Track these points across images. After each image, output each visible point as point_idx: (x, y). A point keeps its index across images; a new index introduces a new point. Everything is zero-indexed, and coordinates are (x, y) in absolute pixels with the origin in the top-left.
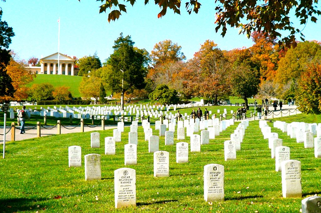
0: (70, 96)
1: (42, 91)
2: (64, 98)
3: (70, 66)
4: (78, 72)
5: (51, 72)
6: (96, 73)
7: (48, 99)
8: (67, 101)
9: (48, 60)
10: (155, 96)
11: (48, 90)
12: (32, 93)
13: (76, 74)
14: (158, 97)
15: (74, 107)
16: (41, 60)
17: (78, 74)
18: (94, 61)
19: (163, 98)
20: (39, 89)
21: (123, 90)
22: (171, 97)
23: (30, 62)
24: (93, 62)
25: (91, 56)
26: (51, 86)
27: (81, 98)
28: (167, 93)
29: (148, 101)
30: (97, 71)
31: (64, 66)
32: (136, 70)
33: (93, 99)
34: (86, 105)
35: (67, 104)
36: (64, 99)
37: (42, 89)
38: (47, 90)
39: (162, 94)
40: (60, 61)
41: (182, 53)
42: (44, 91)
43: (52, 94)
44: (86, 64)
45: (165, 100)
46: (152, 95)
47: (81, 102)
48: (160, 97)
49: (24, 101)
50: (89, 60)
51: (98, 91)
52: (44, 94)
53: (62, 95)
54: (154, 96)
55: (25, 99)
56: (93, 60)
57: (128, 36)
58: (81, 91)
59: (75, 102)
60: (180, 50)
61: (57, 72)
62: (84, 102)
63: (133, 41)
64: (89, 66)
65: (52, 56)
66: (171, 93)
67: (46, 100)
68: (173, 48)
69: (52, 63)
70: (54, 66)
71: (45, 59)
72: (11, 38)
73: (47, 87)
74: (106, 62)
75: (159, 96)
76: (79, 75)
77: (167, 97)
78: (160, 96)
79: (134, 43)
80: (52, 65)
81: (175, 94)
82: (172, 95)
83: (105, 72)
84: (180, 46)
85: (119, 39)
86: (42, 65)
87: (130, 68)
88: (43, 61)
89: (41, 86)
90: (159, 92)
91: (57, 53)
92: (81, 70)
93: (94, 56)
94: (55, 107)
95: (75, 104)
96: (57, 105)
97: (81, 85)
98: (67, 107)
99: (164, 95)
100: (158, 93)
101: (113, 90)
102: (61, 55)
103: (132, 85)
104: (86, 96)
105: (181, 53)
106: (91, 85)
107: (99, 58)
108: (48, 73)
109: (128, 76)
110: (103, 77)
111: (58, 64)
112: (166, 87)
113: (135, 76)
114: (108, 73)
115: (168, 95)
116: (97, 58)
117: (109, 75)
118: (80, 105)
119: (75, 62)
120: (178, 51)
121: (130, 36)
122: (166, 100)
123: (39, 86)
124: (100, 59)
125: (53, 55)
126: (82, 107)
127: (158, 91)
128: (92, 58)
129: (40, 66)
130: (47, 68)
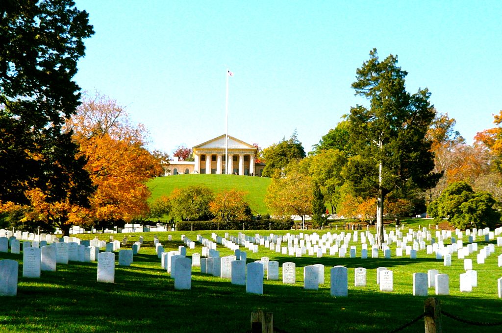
0: (248, 211)
1: (190, 201)
2: (235, 216)
3: (247, 159)
4: (262, 171)
5: (213, 171)
6: (299, 167)
7: (200, 218)
8: (242, 222)
9: (208, 149)
10: (443, 208)
11: (201, 199)
12: (169, 207)
13: (258, 173)
14: (451, 211)
15: (257, 236)
16: (194, 149)
17: (263, 173)
18: (293, 149)
19: (462, 212)
20: (183, 197)
21: (380, 191)
22: (482, 212)
23: (178, 155)
24: (290, 151)
25: (286, 139)
26: (208, 191)
27: (271, 216)
28: (472, 201)
29: (414, 222)
30: (301, 162)
31: (236, 158)
32: (416, 138)
33: (297, 218)
34: (284, 231)
35: (241, 228)
36: (236, 218)
37: (190, 196)
38: (199, 199)
39: (459, 203)
40: (228, 149)
41: (457, 133)
42: (193, 201)
43: (210, 207)
44: (278, 154)
45: (467, 219)
46: (436, 208)
47: (273, 223)
48: (455, 212)
49: (153, 224)
50: (282, 147)
51: (307, 201)
52: (194, 207)
53: (231, 210)
54: (440, 208)
55: (155, 220)
56: (290, 147)
57: (392, 56)
58: (270, 203)
59: (260, 224)
60: (453, 125)
61: (223, 170)
62: (278, 225)
63: (402, 70)
64: (282, 159)
65: (215, 142)
66: (481, 201)
67: (197, 220)
68: (440, 123)
69: (214, 153)
70: (219, 160)
71: (202, 147)
72: (83, 40)
73: (199, 192)
74: (315, 150)
75: (455, 207)
76: (264, 176)
77: (471, 210)
78: (456, 209)
79: (406, 73)
80: (214, 158)
81: (490, 204)
82: (485, 208)
83: (319, 164)
84: (453, 120)
85: (367, 64)
86: (197, 158)
87: (399, 134)
88: (199, 150)
89: (188, 192)
90: (452, 199)
91: (224, 136)
92: (267, 166)
93: (291, 140)
94: (214, 236)
95: (259, 229)
96: (218, 231)
97: (270, 191)
98: (242, 234)
99: (465, 205)
100: (449, 202)
101: (356, 191)
102: (232, 140)
103: (403, 178)
104: (282, 212)
105: (455, 131)
106: (290, 191)
107: (301, 143)
108: (208, 171)
109: (396, 155)
110: (313, 173)
111: (225, 156)
112: (468, 188)
113: (413, 155)
114: (325, 166)
115: (474, 206)
116: (296, 142)
117: (327, 169)
118: (270, 231)
119: (256, 152)
120: (450, 129)
121: (394, 57)
122: (471, 219)
123: (183, 191)
124: (303, 145)
125: (217, 139)
126: (274, 234)
127: (451, 196)
128: (289, 143)
129: (193, 160)
130: (205, 164)
